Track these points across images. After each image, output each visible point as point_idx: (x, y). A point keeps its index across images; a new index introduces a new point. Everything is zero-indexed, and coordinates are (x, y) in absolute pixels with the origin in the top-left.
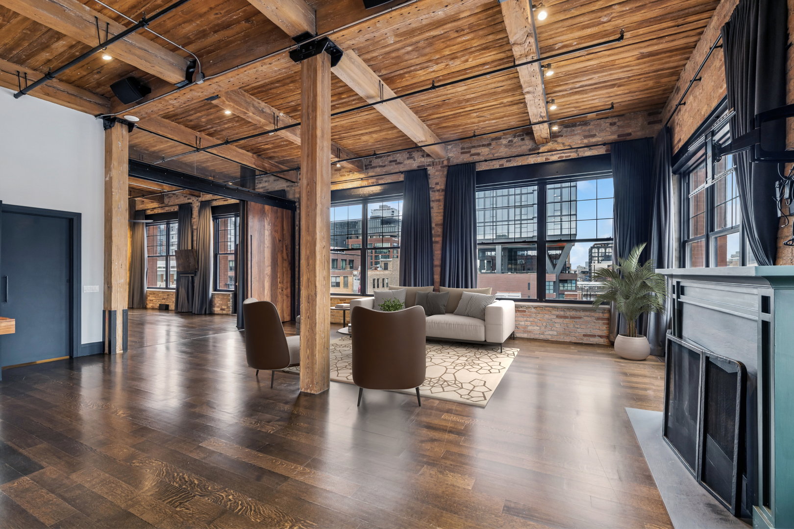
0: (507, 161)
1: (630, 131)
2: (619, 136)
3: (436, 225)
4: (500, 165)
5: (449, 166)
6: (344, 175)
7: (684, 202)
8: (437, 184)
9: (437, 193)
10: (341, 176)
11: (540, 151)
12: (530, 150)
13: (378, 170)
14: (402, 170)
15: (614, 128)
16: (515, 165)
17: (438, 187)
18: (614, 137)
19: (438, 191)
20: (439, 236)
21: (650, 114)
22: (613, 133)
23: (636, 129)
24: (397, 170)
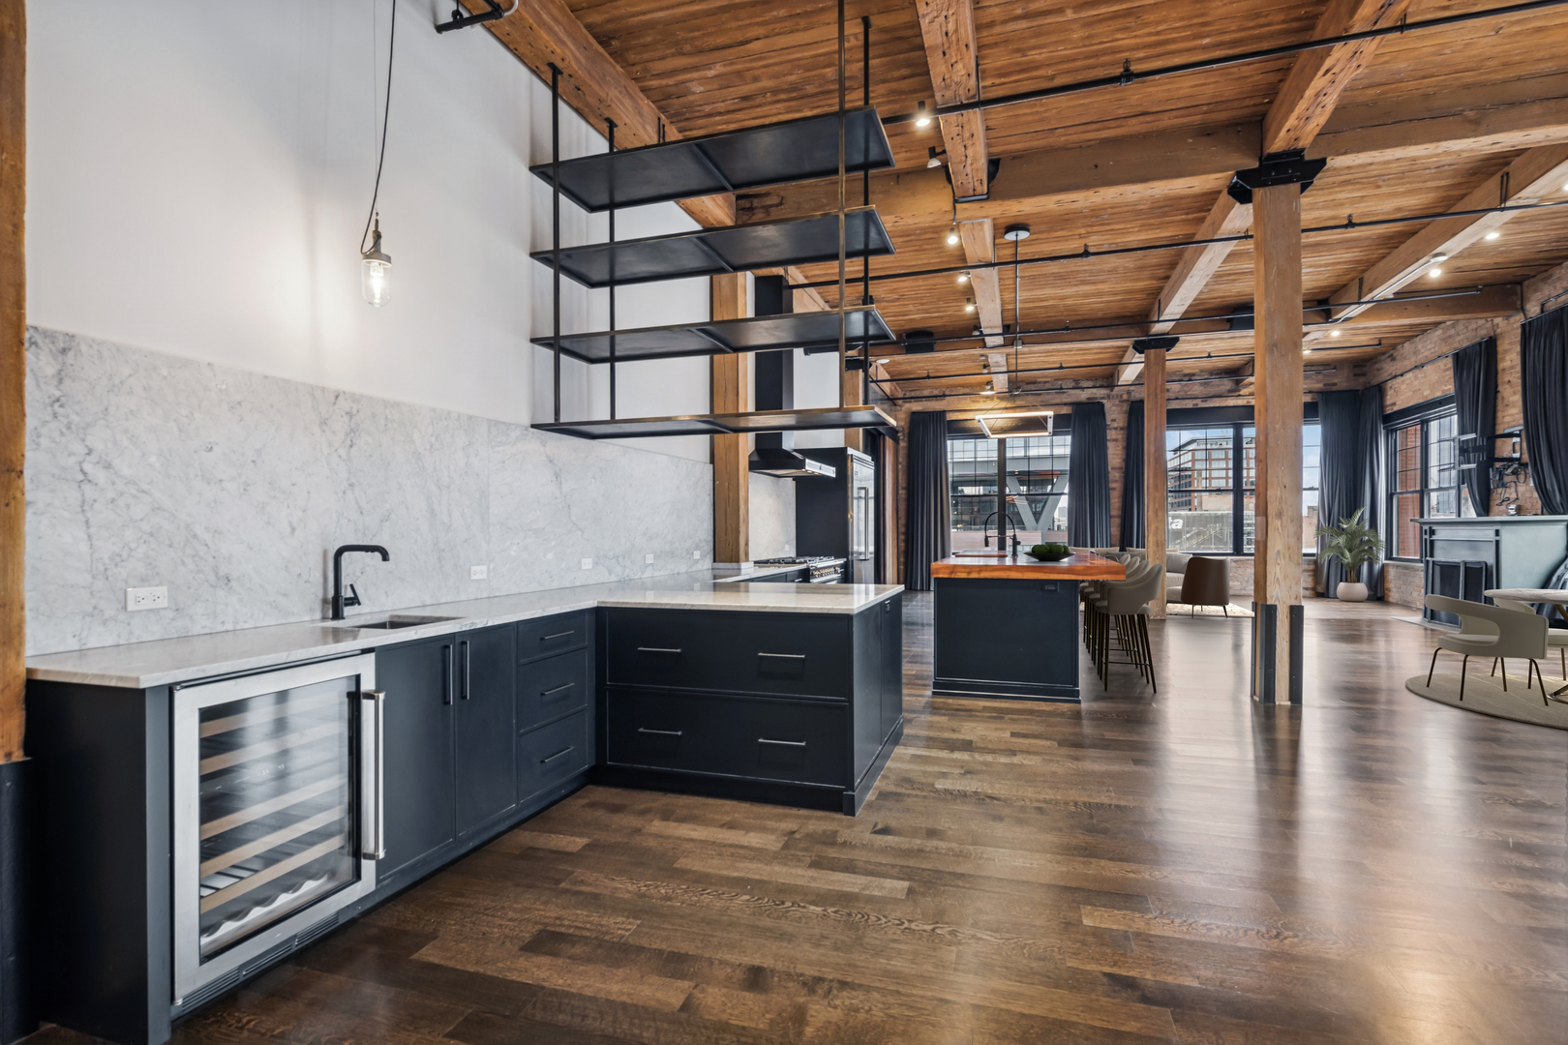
0: (1202, 401)
1: (1336, 381)
2: (1325, 385)
3: (1112, 469)
4: (1194, 405)
5: (1132, 402)
6: (979, 402)
7: (1392, 455)
8: (1113, 420)
9: (1114, 432)
10: (974, 402)
11: (1241, 393)
12: (1230, 391)
13: (1031, 398)
14: (1065, 401)
15: (1320, 377)
16: (1212, 406)
17: (1115, 425)
18: (1319, 386)
19: (1115, 429)
20: (1116, 481)
21: (1355, 367)
22: (1319, 382)
23: (1341, 381)
24: (1058, 401)
